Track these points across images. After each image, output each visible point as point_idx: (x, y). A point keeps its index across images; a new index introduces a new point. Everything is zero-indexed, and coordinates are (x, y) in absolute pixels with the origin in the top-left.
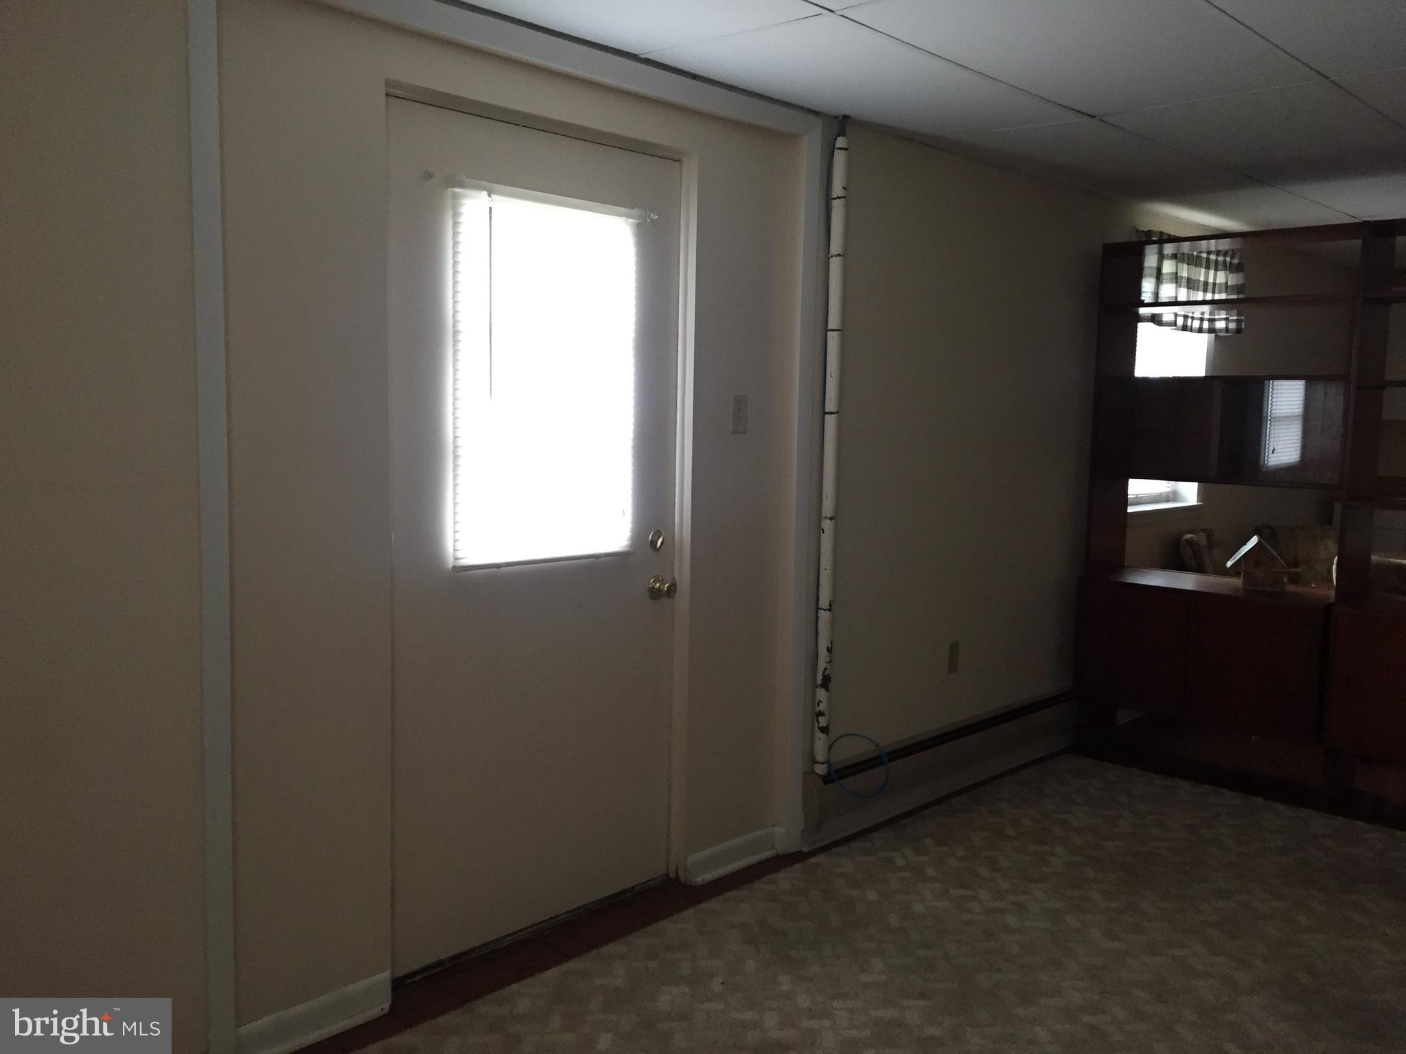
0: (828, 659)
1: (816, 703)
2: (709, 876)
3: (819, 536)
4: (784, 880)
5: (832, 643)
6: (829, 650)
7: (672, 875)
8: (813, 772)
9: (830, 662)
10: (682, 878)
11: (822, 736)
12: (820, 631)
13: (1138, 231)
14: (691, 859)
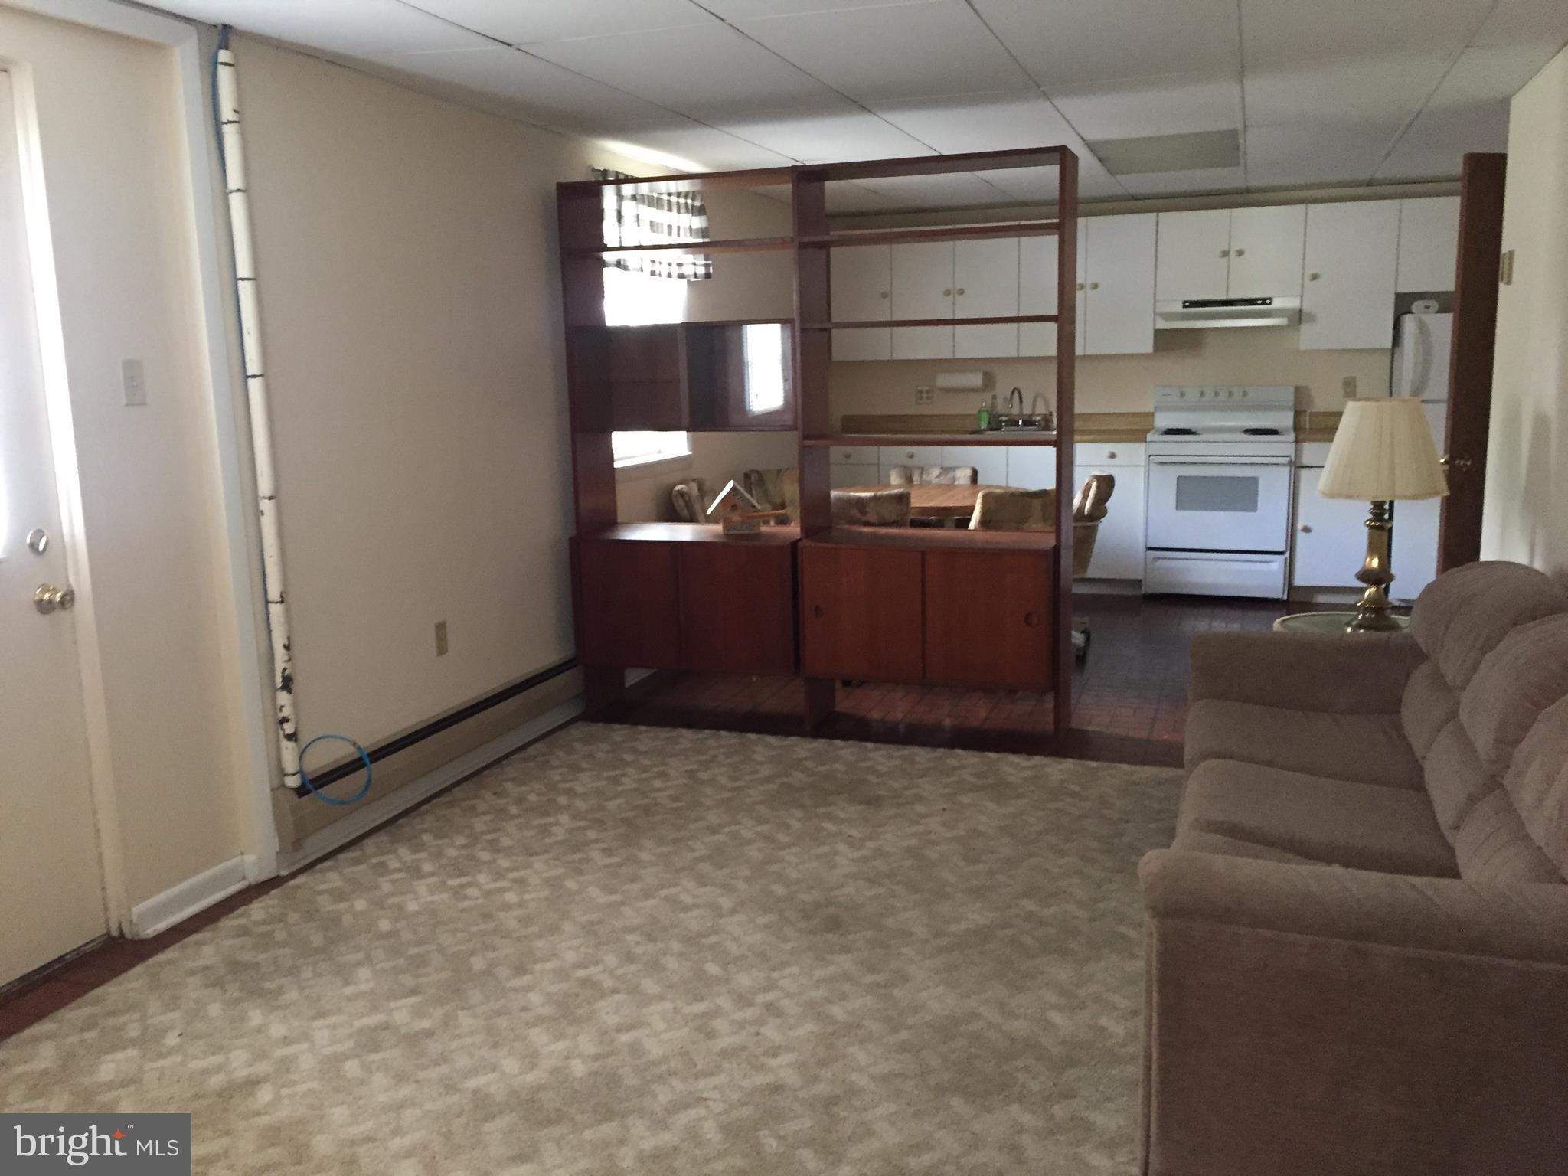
0: (286, 658)
1: (279, 707)
2: (162, 925)
3: (258, 521)
4: (257, 910)
5: (289, 638)
6: (287, 647)
7: (115, 933)
8: (283, 785)
9: (289, 661)
10: (128, 935)
11: (291, 745)
12: (273, 627)
13: (593, 170)
14: (135, 910)
